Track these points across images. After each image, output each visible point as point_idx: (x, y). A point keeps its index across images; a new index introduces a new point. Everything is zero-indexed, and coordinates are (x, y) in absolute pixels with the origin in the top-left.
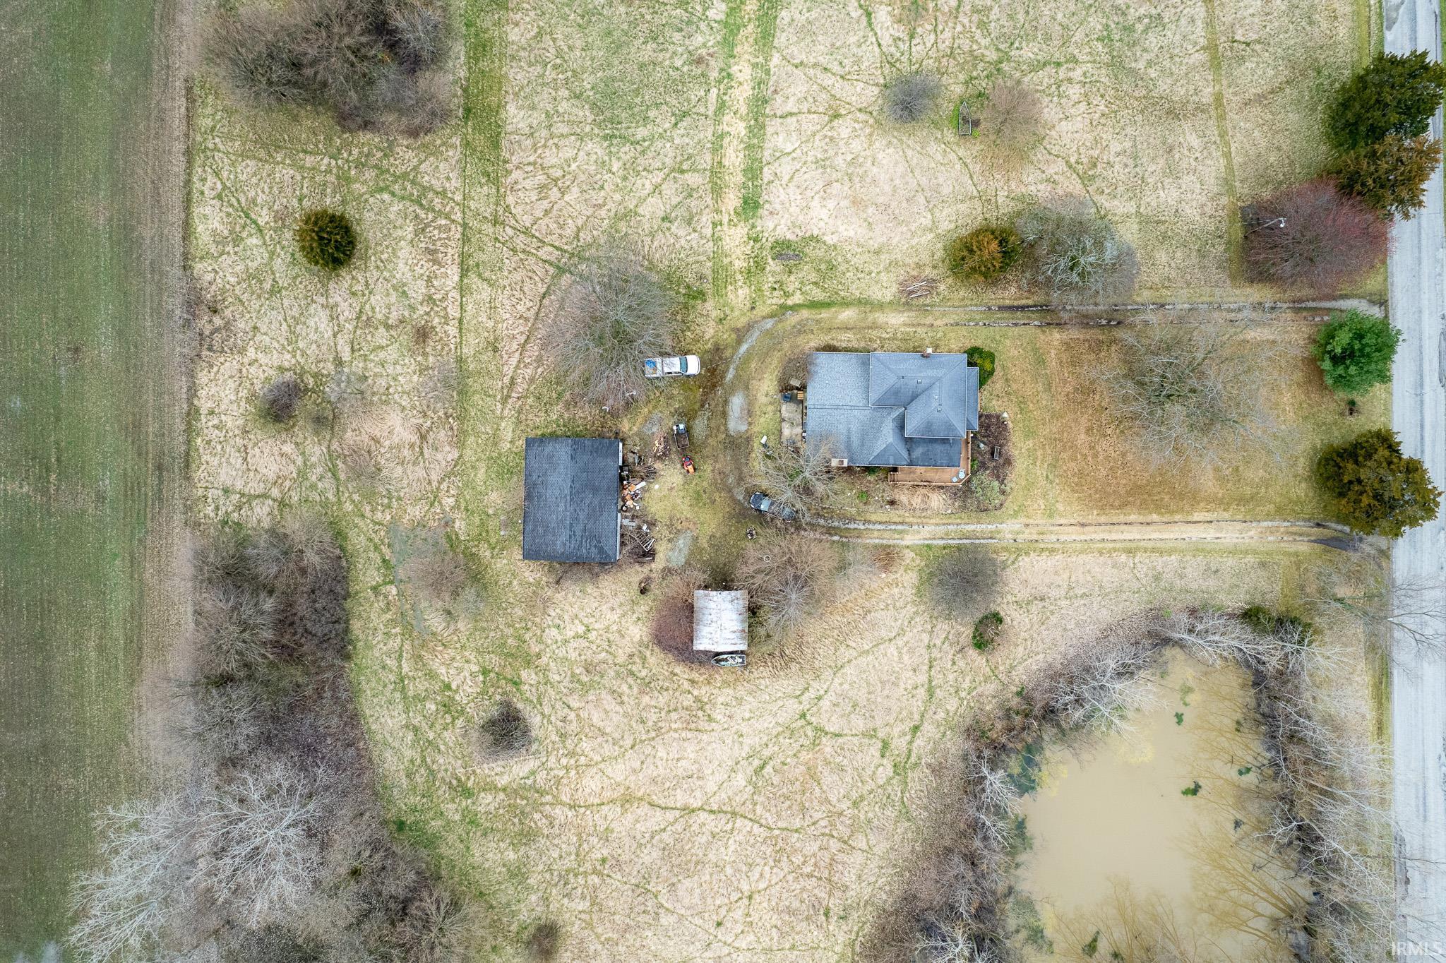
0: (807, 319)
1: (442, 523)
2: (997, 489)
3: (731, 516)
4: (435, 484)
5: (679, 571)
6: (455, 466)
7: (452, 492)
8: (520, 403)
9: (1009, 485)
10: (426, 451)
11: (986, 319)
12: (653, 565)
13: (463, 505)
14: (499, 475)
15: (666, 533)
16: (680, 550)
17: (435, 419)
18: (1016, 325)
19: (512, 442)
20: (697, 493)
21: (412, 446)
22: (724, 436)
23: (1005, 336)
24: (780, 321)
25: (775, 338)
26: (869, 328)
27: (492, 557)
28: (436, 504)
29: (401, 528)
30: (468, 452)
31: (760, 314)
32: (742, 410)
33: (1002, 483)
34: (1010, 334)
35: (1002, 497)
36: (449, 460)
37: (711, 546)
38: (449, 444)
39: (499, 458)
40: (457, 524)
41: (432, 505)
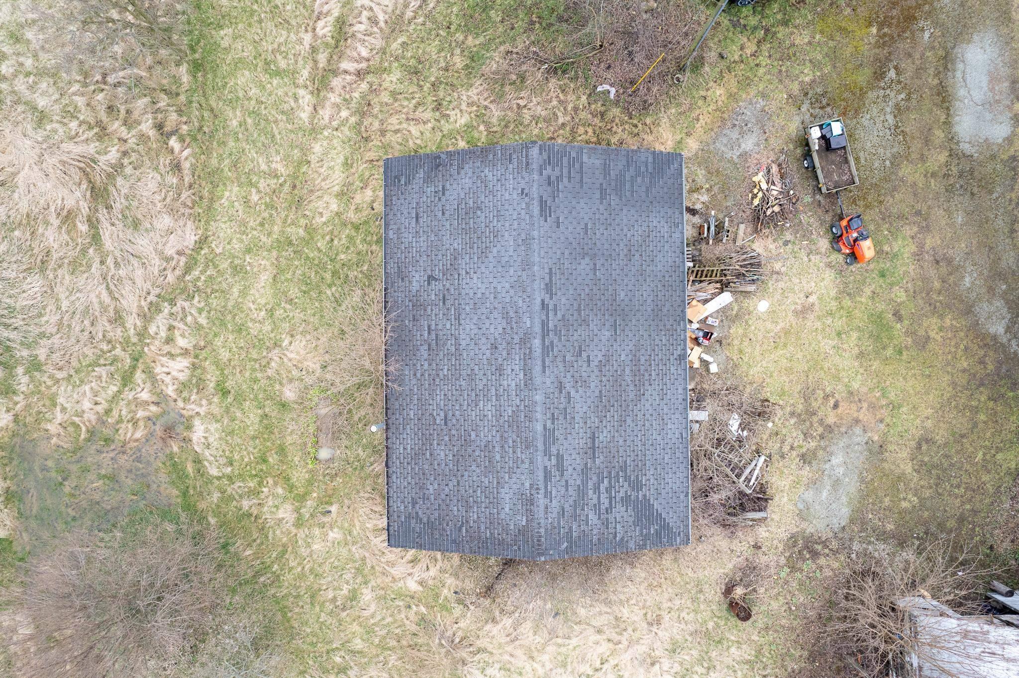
1: (158, 429)
3: (977, 382)
4: (132, 321)
5: (834, 545)
6: (188, 270)
7: (182, 342)
8: (364, 86)
10: (107, 233)
12: (762, 532)
13: (212, 379)
14: (309, 287)
15: (794, 436)
16: (836, 484)
17: (132, 142)
19: (344, 195)
20: (877, 319)
21: (68, 218)
22: (943, 157)
27: (299, 523)
28: (139, 376)
29: (44, 448)
30: (223, 229)
36: (170, 251)
37: (922, 468)
38: (172, 211)
39: (309, 240)
40: (199, 432)
41: (127, 379)
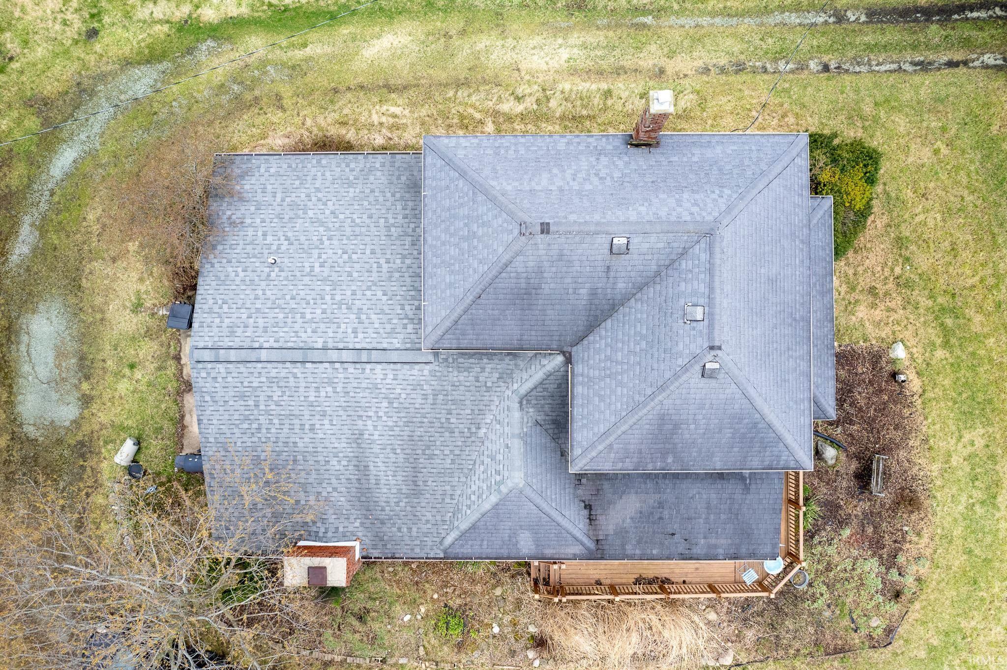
0: (263, 63)
2: (874, 582)
9: (913, 569)
11: (830, 50)
18: (924, 66)
23: (889, 103)
24: (177, 72)
25: (159, 125)
26: (459, 84)
31: (113, 51)
32: (60, 354)
33: (890, 562)
34: (907, 95)
35: (894, 608)
